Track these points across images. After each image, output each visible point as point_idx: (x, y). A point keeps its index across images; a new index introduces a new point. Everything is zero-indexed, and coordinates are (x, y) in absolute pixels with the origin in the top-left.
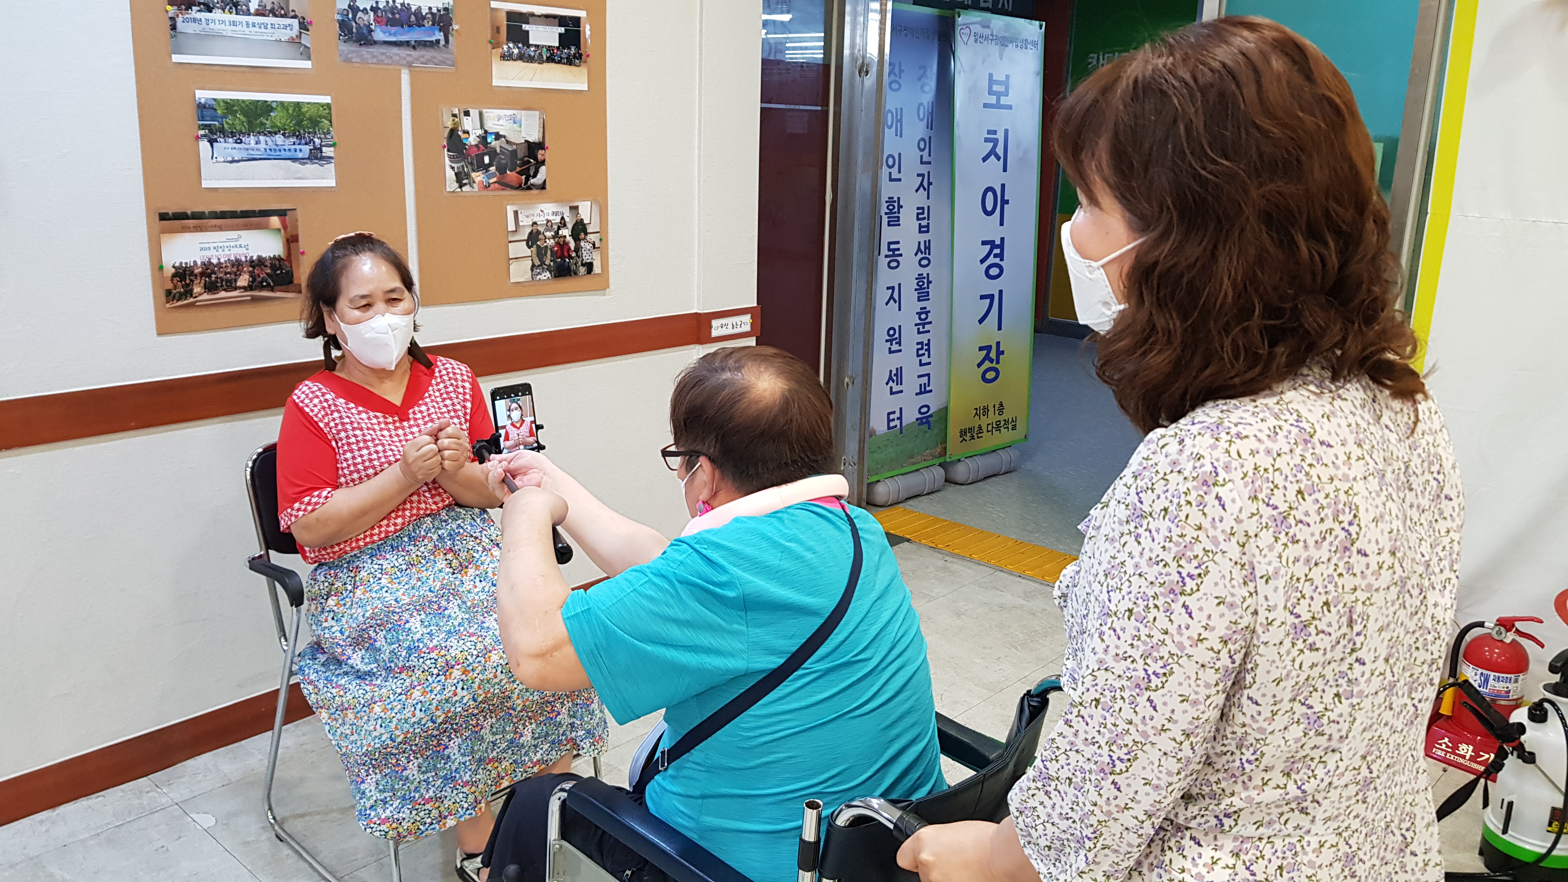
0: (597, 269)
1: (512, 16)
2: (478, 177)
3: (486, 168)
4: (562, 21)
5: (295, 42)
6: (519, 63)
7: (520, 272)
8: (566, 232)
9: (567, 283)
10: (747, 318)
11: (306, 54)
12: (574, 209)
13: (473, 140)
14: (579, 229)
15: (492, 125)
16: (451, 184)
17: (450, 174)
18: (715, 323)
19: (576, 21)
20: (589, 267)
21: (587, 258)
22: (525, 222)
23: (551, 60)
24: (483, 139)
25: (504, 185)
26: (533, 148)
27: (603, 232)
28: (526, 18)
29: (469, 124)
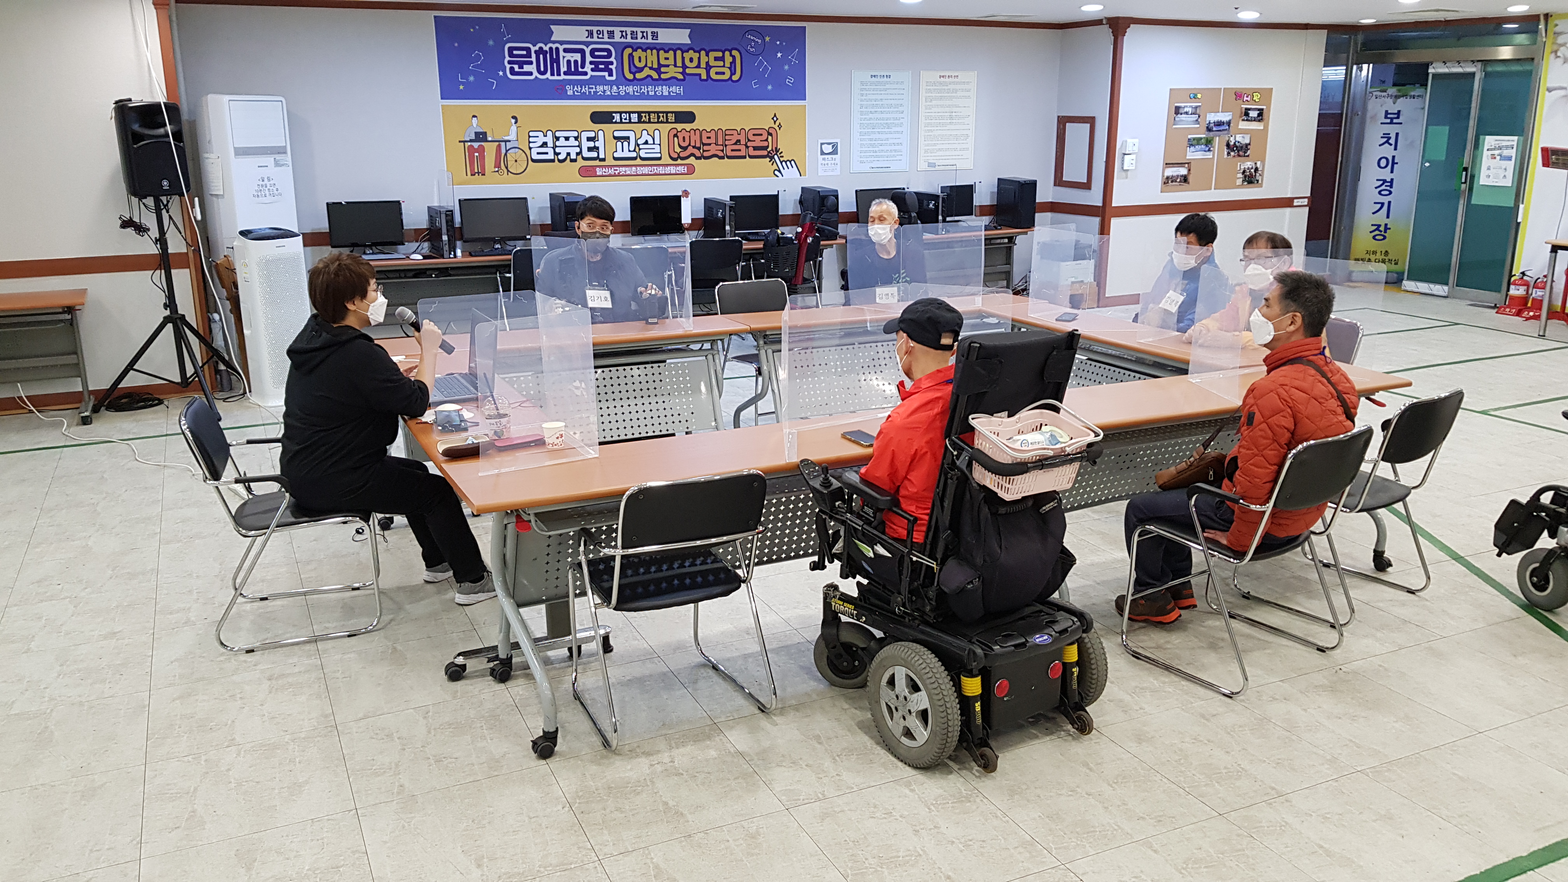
0: (1260, 182)
1: (1246, 109)
2: (1232, 154)
3: (1234, 151)
4: (1259, 110)
5: (1197, 120)
6: (1246, 122)
7: (1239, 182)
8: (1253, 170)
9: (1251, 185)
10: (1306, 200)
11: (1199, 124)
12: (1256, 163)
13: (1232, 143)
14: (1256, 170)
15: (1237, 139)
16: (1226, 156)
17: (1226, 153)
18: (1295, 201)
19: (1262, 110)
20: (1258, 181)
21: (1257, 178)
22: (1242, 167)
23: (1254, 120)
24: (1235, 143)
25: (1239, 156)
26: (1247, 145)
27: (1263, 171)
28: (1249, 109)
29: (1232, 139)
